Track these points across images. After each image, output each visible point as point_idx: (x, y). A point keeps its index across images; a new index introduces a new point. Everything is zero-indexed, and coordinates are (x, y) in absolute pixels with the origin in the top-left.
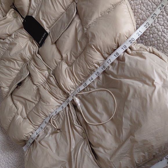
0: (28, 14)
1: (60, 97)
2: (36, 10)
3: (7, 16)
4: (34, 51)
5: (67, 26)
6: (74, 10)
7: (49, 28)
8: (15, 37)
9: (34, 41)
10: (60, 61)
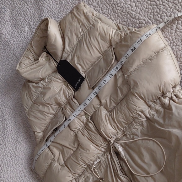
0: (61, 58)
1: (100, 144)
2: (71, 55)
3: (39, 60)
4: (70, 95)
5: (105, 71)
6: (113, 55)
7: (85, 72)
8: (48, 81)
9: (69, 85)
10: (98, 106)
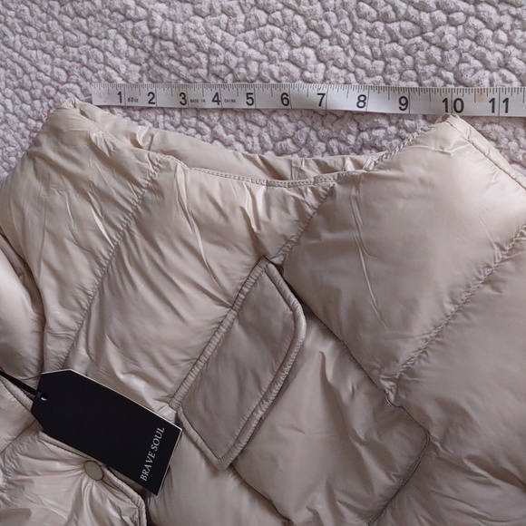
0: (42, 363)
2: (82, 340)
4: (127, 519)
5: (274, 381)
6: (288, 302)
7: (168, 399)
8: (9, 482)
9: (108, 473)
